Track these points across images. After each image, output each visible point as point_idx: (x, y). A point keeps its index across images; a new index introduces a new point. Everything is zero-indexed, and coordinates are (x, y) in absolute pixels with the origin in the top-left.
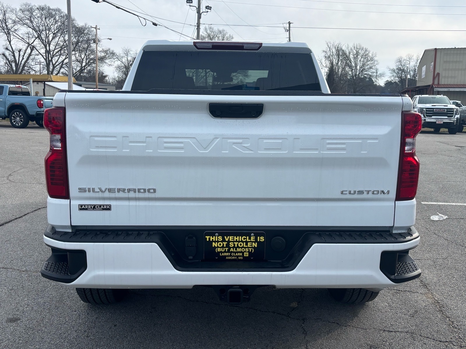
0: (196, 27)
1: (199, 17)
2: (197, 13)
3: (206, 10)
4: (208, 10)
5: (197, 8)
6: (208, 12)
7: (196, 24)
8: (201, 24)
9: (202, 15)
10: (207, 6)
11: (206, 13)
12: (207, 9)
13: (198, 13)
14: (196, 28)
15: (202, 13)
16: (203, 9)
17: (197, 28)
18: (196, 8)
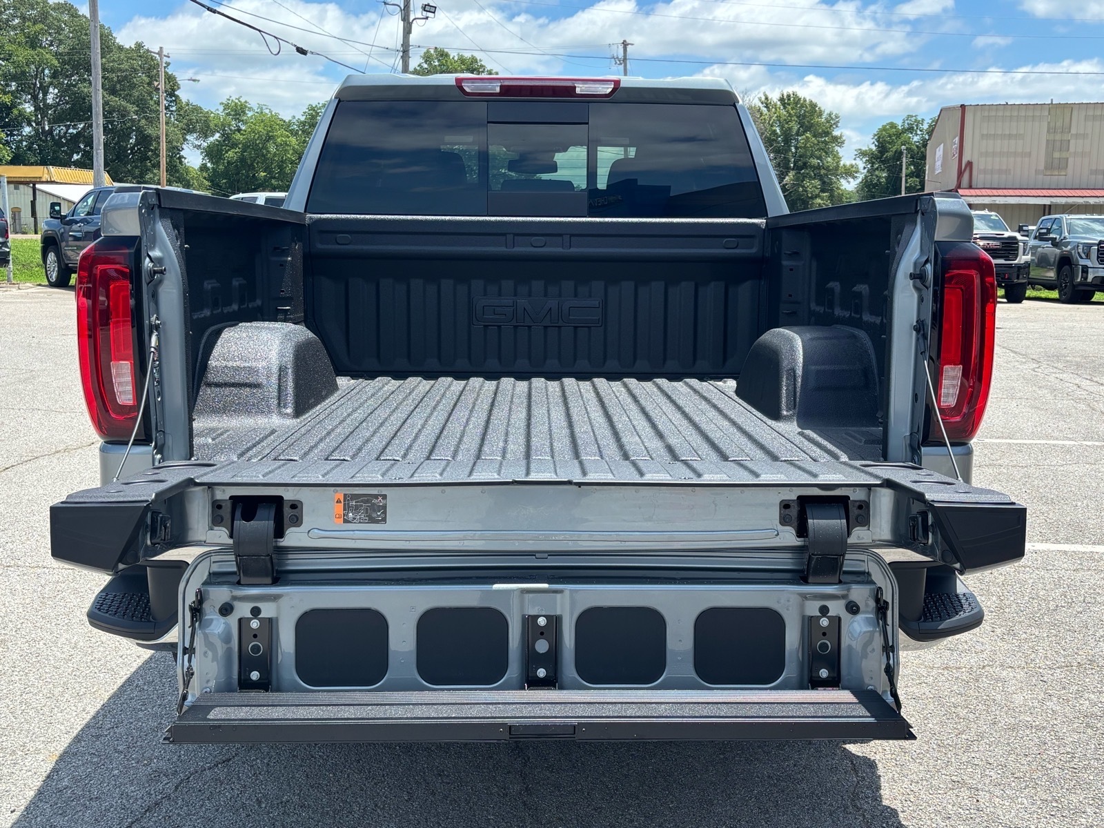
0: (401, 54)
1: (407, 31)
2: (402, 20)
3: (424, 13)
4: (430, 15)
5: (403, 8)
6: (427, 18)
7: (399, 47)
8: (411, 47)
9: (414, 26)
10: (426, 5)
11: (424, 20)
12: (425, 10)
13: (404, 20)
14: (399, 57)
15: (414, 22)
16: (416, 13)
17: (402, 57)
18: (399, 9)
